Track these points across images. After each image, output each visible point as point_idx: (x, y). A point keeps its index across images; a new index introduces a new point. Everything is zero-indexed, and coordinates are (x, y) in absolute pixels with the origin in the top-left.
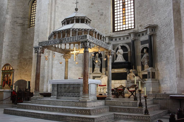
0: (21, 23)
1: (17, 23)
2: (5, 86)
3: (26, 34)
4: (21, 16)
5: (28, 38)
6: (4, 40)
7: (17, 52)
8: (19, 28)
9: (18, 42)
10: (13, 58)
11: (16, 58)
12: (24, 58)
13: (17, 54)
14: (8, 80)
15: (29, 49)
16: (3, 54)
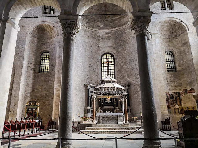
0: (33, 68)
1: (30, 68)
2: (30, 117)
3: (37, 77)
4: (33, 63)
5: (38, 80)
6: (21, 80)
7: (29, 90)
8: (32, 72)
9: (31, 83)
10: (27, 95)
11: (29, 95)
12: (35, 95)
13: (30, 92)
14: (32, 113)
15: (40, 89)
16: (20, 91)
